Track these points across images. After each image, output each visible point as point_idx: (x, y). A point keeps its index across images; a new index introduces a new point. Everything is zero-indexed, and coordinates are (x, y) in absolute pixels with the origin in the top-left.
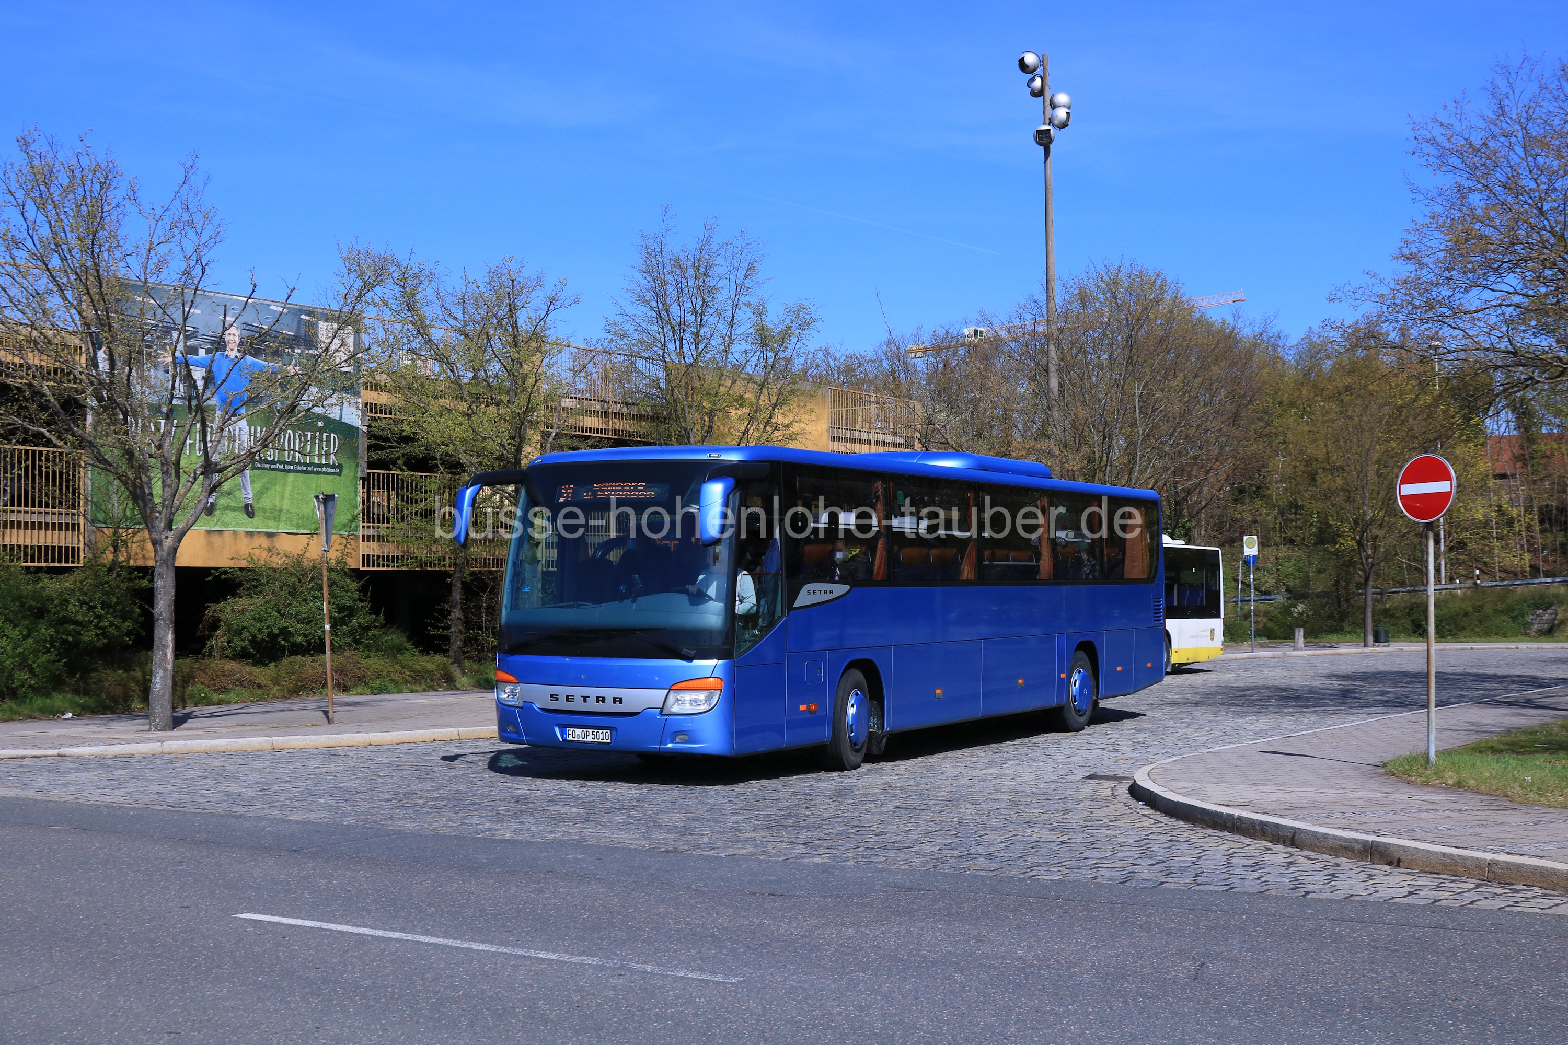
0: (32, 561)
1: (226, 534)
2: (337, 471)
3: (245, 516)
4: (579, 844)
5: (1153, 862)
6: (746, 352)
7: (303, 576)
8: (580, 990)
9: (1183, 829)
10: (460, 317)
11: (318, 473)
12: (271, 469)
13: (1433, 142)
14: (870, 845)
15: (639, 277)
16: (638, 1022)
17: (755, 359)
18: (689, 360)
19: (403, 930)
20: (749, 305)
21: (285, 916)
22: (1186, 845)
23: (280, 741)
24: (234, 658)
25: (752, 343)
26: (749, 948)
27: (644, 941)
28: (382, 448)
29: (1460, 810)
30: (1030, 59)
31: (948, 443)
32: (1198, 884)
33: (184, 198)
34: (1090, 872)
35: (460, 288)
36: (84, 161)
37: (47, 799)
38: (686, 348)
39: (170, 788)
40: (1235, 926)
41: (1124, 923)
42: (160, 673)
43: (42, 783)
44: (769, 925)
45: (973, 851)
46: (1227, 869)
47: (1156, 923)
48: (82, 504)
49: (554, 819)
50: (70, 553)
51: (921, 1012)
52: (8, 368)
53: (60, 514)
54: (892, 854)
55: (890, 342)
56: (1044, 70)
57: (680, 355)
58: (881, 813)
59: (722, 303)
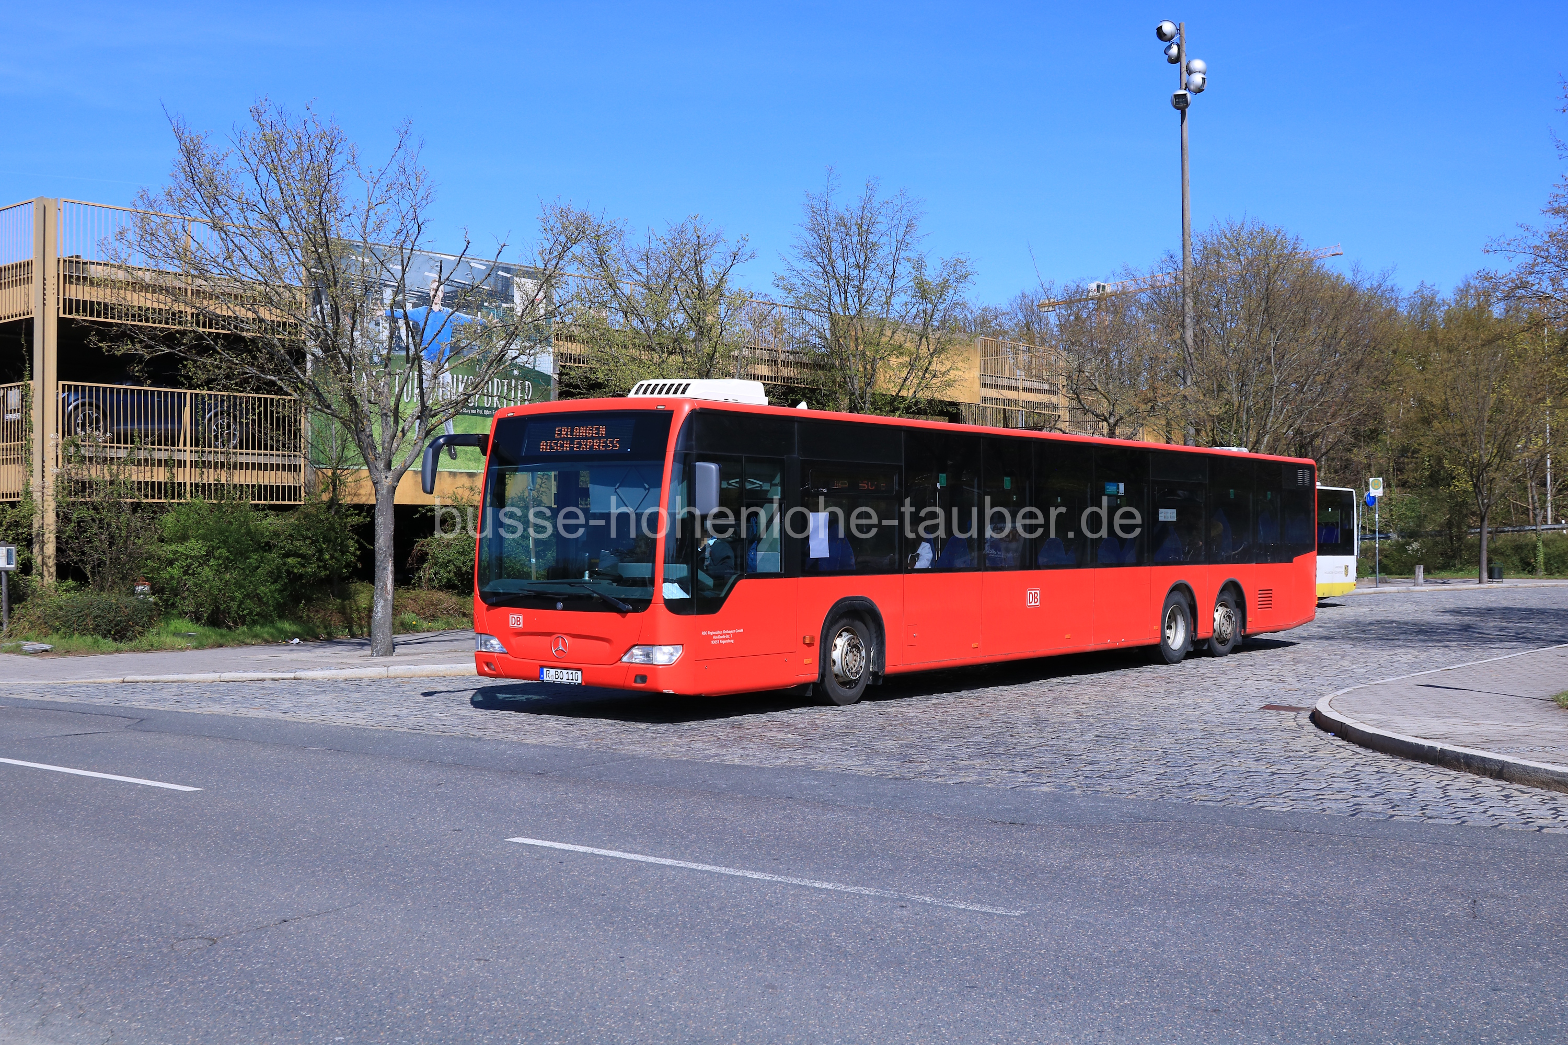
0: (259, 499)
4: (808, 770)
5: (1371, 794)
6: (906, 304)
8: (868, 921)
10: (644, 272)
12: (473, 415)
14: (1087, 774)
15: (806, 235)
16: (937, 956)
17: (914, 311)
18: (853, 313)
19: (673, 857)
20: (909, 260)
21: (555, 841)
22: (1395, 777)
24: (440, 589)
25: (912, 296)
26: (1016, 878)
27: (912, 872)
28: (572, 395)
30: (1168, 28)
31: (1096, 389)
32: (1429, 818)
33: (401, 161)
34: (1314, 803)
35: (643, 245)
36: (311, 127)
37: (295, 720)
38: (850, 302)
39: (405, 711)
40: (1486, 861)
41: (1374, 857)
42: (381, 603)
43: (286, 705)
44: (1026, 855)
45: (1191, 781)
46: (1448, 802)
47: (1406, 858)
48: (302, 446)
49: (773, 745)
50: (293, 492)
51: (1217, 949)
52: (242, 322)
53: (284, 456)
54: (1113, 783)
55: (1024, 296)
56: (1180, 38)
57: (845, 308)
58: (1084, 742)
59: (883, 258)
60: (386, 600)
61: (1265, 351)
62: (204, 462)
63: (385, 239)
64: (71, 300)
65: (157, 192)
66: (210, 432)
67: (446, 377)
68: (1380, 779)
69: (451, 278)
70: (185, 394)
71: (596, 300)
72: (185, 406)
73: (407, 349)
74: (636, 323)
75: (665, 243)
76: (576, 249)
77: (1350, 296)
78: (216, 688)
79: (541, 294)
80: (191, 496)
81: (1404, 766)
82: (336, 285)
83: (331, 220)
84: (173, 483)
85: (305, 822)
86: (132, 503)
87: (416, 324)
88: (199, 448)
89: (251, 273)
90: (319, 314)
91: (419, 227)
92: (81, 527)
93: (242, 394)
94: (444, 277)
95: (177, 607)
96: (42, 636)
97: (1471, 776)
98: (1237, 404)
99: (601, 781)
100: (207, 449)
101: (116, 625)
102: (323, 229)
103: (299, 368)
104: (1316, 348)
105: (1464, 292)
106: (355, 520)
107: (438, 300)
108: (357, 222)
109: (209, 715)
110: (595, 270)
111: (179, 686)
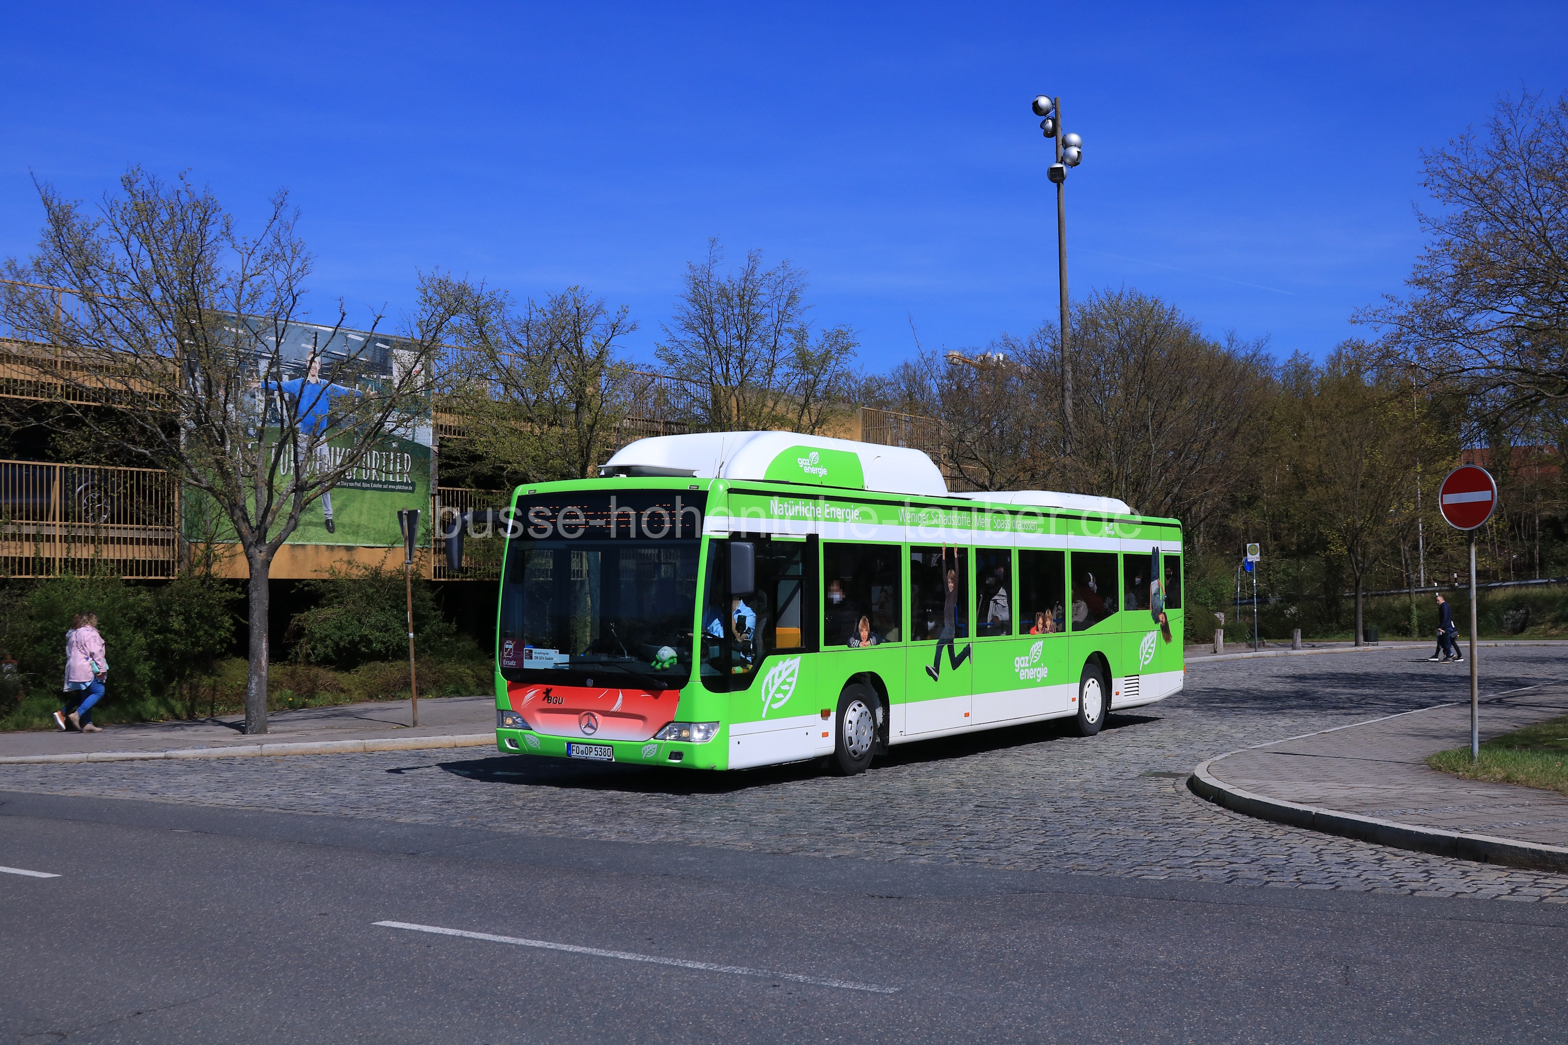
0: (131, 574)
1: (309, 548)
2: (411, 488)
3: (326, 531)
4: (685, 846)
5: (1248, 860)
6: (787, 375)
7: (381, 587)
8: (739, 1002)
9: (1263, 827)
10: (525, 344)
11: (393, 490)
12: (350, 487)
13: (1444, 175)
14: (966, 845)
15: (688, 306)
16: (809, 1037)
17: (796, 381)
18: (735, 384)
19: (544, 938)
20: (790, 331)
21: (423, 924)
22: (1271, 842)
23: (371, 743)
24: (318, 664)
25: (794, 367)
26: (891, 954)
27: (786, 950)
28: (452, 467)
29: (1523, 805)
30: (1044, 102)
31: (977, 459)
32: (1304, 883)
33: (276, 233)
34: (1191, 871)
35: (524, 316)
36: (184, 198)
37: (163, 801)
38: (731, 372)
39: (277, 790)
40: (1359, 926)
41: (1249, 925)
42: (255, 679)
43: (155, 786)
44: (902, 930)
45: (1069, 850)
46: (1323, 867)
47: (1281, 925)
48: (176, 520)
50: (166, 567)
51: (1090, 1023)
52: (113, 394)
53: (156, 530)
54: (991, 854)
55: (907, 366)
56: (1056, 112)
57: (727, 379)
58: (964, 812)
59: (765, 330)
60: (260, 676)
61: (1142, 419)
62: (73, 537)
63: (261, 310)
65: (24, 262)
66: (80, 505)
67: (323, 449)
68: (1256, 845)
70: (54, 467)
71: (475, 371)
72: (54, 479)
74: (516, 395)
75: (545, 315)
76: (455, 320)
77: (1224, 365)
78: (83, 769)
79: (418, 367)
80: (60, 572)
81: (1281, 832)
82: (208, 357)
83: (205, 292)
84: (41, 559)
85: (166, 909)
88: (69, 523)
89: (121, 344)
91: (294, 299)
93: (113, 468)
95: (45, 685)
97: (1346, 840)
98: (1115, 473)
99: (474, 860)
100: (77, 524)
102: (196, 300)
103: (172, 442)
104: (1193, 417)
105: (1335, 361)
106: (233, 595)
108: (229, 292)
109: (74, 797)
110: (475, 342)
111: (44, 768)
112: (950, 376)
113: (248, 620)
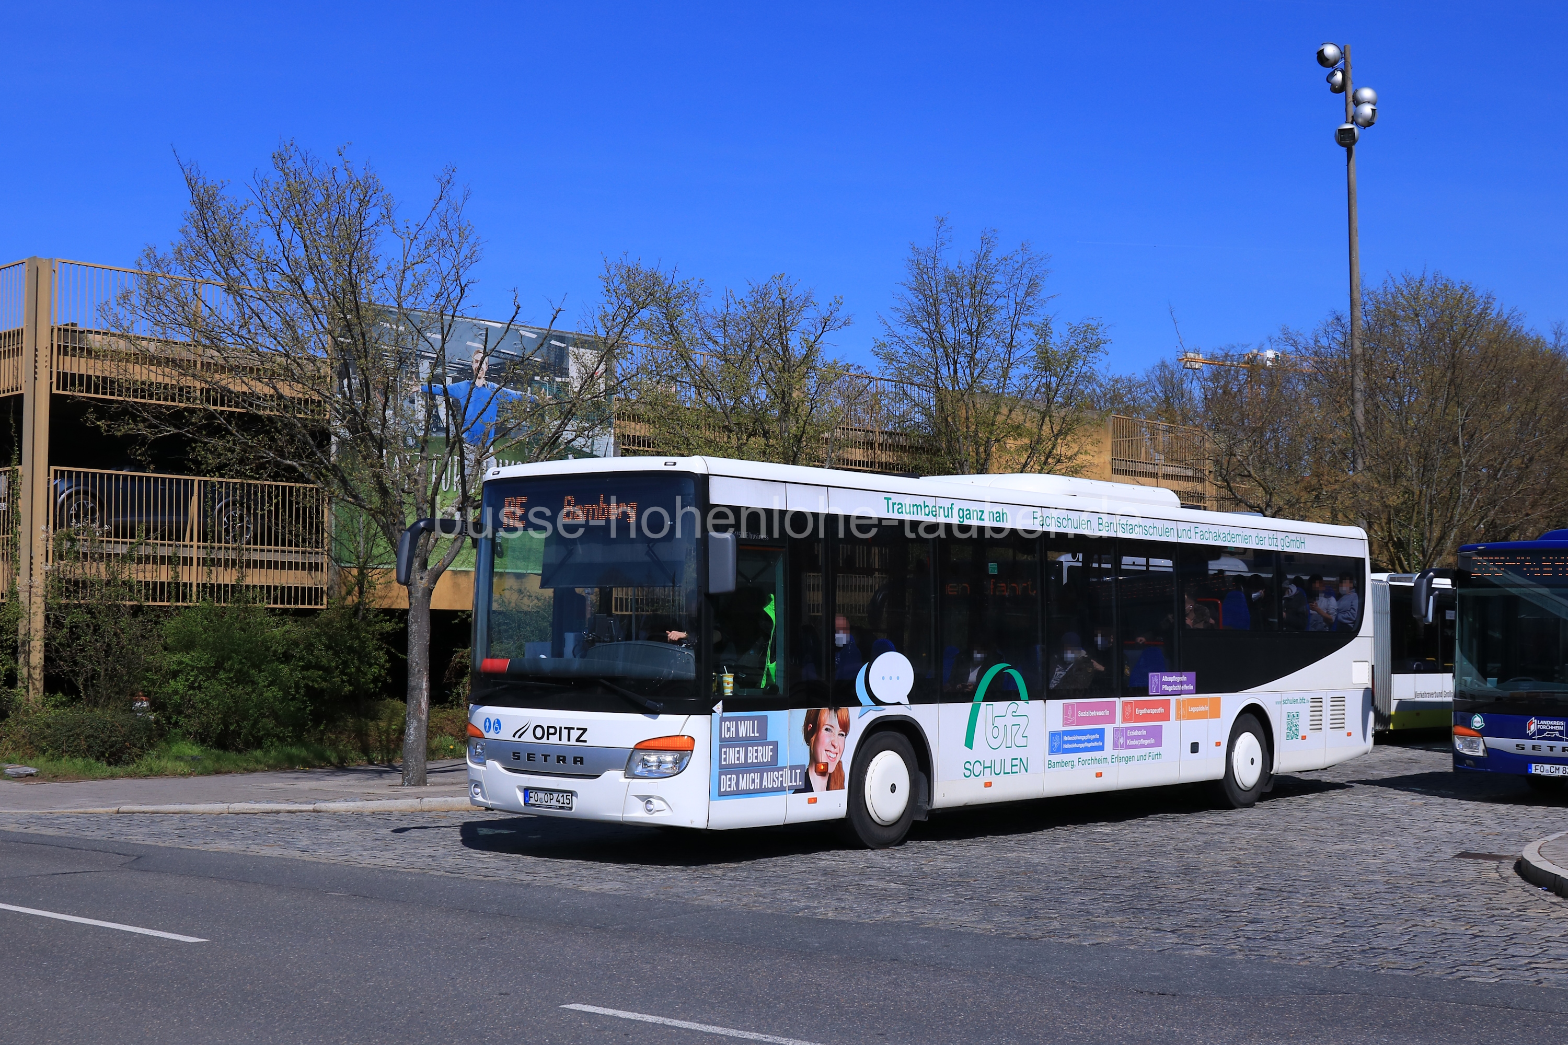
4: (915, 926)
6: (1026, 377)
10: (721, 341)
14: (1249, 934)
15: (910, 296)
17: (1035, 385)
18: (963, 387)
19: (758, 1030)
20: (1030, 325)
21: (618, 1008)
25: (1034, 368)
30: (1330, 51)
31: (1250, 476)
33: (443, 214)
34: (1527, 974)
35: (720, 309)
36: (342, 177)
37: (315, 860)
38: (960, 374)
39: (441, 851)
42: (414, 724)
43: (305, 842)
44: (1180, 1033)
45: (1375, 944)
48: (326, 541)
49: (874, 896)
50: (314, 594)
52: (259, 398)
53: (304, 553)
54: (1281, 946)
55: (1163, 365)
56: (1345, 63)
57: (955, 380)
58: (1244, 895)
59: (999, 324)
60: (420, 720)
61: (1450, 429)
62: (212, 560)
63: (423, 303)
64: (65, 374)
65: (165, 251)
66: (220, 524)
69: (497, 349)
70: (193, 481)
71: (665, 373)
72: (192, 495)
73: (447, 430)
74: (710, 399)
75: (745, 307)
76: (645, 314)
78: (224, 821)
79: (602, 367)
80: (199, 599)
82: (366, 357)
83: (363, 282)
84: (177, 584)
85: (327, 982)
86: (132, 606)
87: (457, 401)
88: (208, 544)
89: (270, 343)
90: (346, 389)
91: (462, 290)
92: (74, 633)
93: (258, 482)
94: (490, 347)
95: (181, 726)
96: (26, 758)
98: (1417, 493)
99: (672, 937)
100: (216, 545)
101: (111, 746)
102: (353, 293)
103: (322, 452)
104: (1512, 426)
106: (388, 627)
107: (482, 374)
108: (391, 284)
109: (216, 852)
110: (664, 338)
111: (181, 819)
112: (1215, 377)
113: (406, 655)
